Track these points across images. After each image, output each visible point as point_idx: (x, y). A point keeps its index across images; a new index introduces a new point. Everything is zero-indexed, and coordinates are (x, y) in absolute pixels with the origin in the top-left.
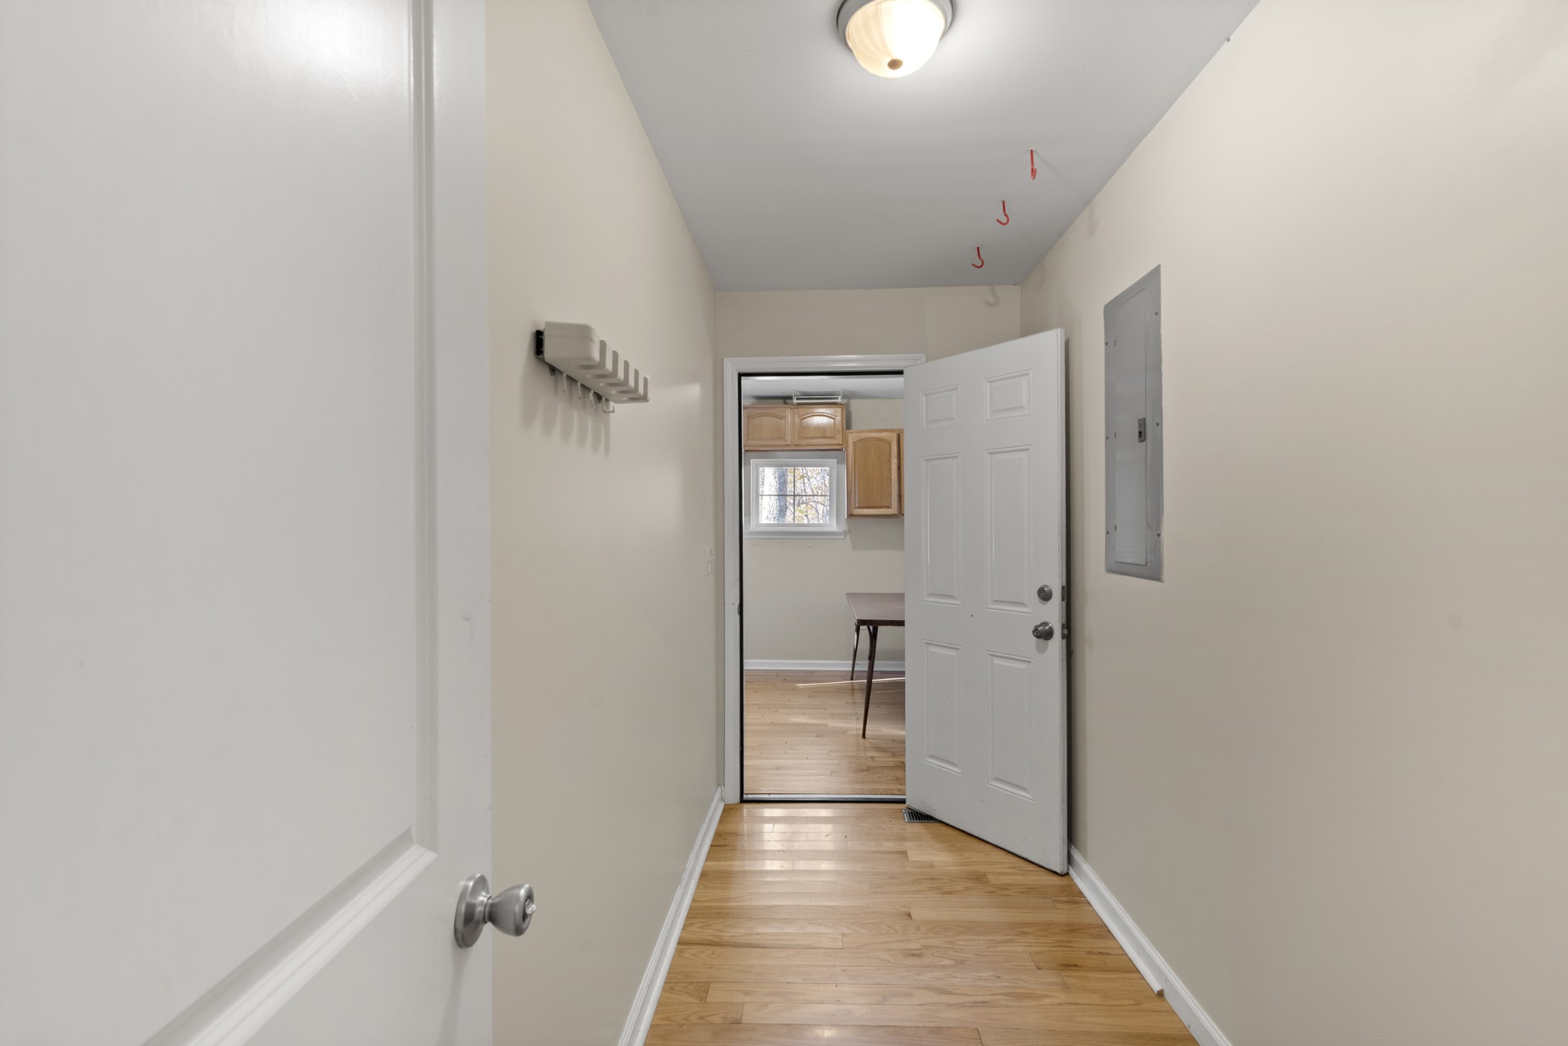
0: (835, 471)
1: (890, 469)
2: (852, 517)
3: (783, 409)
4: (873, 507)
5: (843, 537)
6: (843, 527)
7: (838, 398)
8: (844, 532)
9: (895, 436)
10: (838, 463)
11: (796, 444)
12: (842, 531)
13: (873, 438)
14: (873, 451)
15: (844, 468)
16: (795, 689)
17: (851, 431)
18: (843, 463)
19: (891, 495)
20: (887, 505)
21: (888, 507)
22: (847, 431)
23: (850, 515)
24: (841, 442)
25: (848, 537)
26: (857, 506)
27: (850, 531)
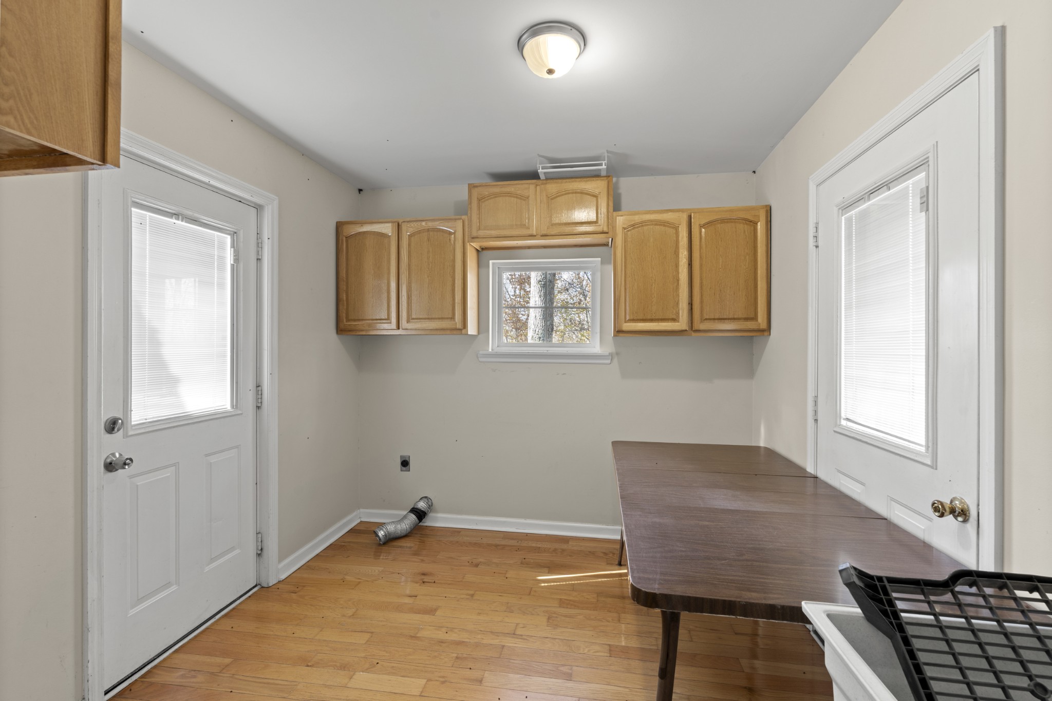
0: (598, 275)
1: (677, 266)
2: (621, 335)
3: (526, 186)
4: (652, 320)
5: (609, 361)
6: (609, 348)
7: (601, 165)
8: (611, 355)
9: (684, 217)
10: (602, 263)
11: (544, 232)
12: (607, 353)
13: (651, 221)
14: (652, 239)
15: (610, 268)
16: (531, 591)
17: (620, 213)
18: (610, 263)
19: (678, 304)
20: (671, 316)
21: (674, 320)
22: (615, 214)
23: (619, 332)
24: (605, 229)
25: (615, 360)
26: (628, 318)
27: (617, 354)
